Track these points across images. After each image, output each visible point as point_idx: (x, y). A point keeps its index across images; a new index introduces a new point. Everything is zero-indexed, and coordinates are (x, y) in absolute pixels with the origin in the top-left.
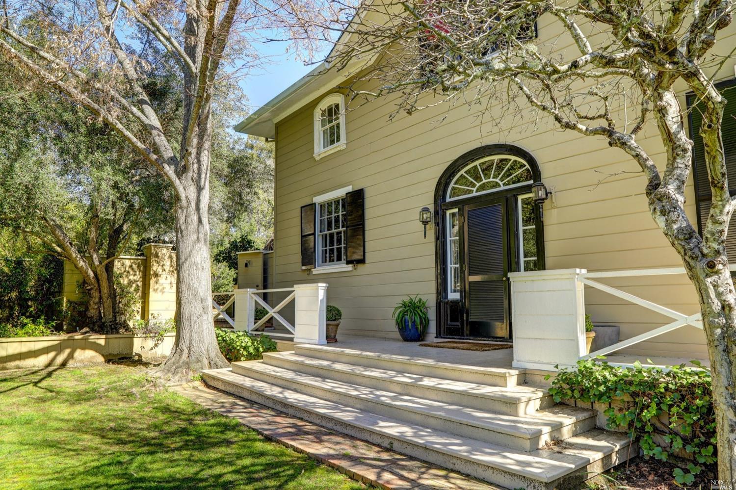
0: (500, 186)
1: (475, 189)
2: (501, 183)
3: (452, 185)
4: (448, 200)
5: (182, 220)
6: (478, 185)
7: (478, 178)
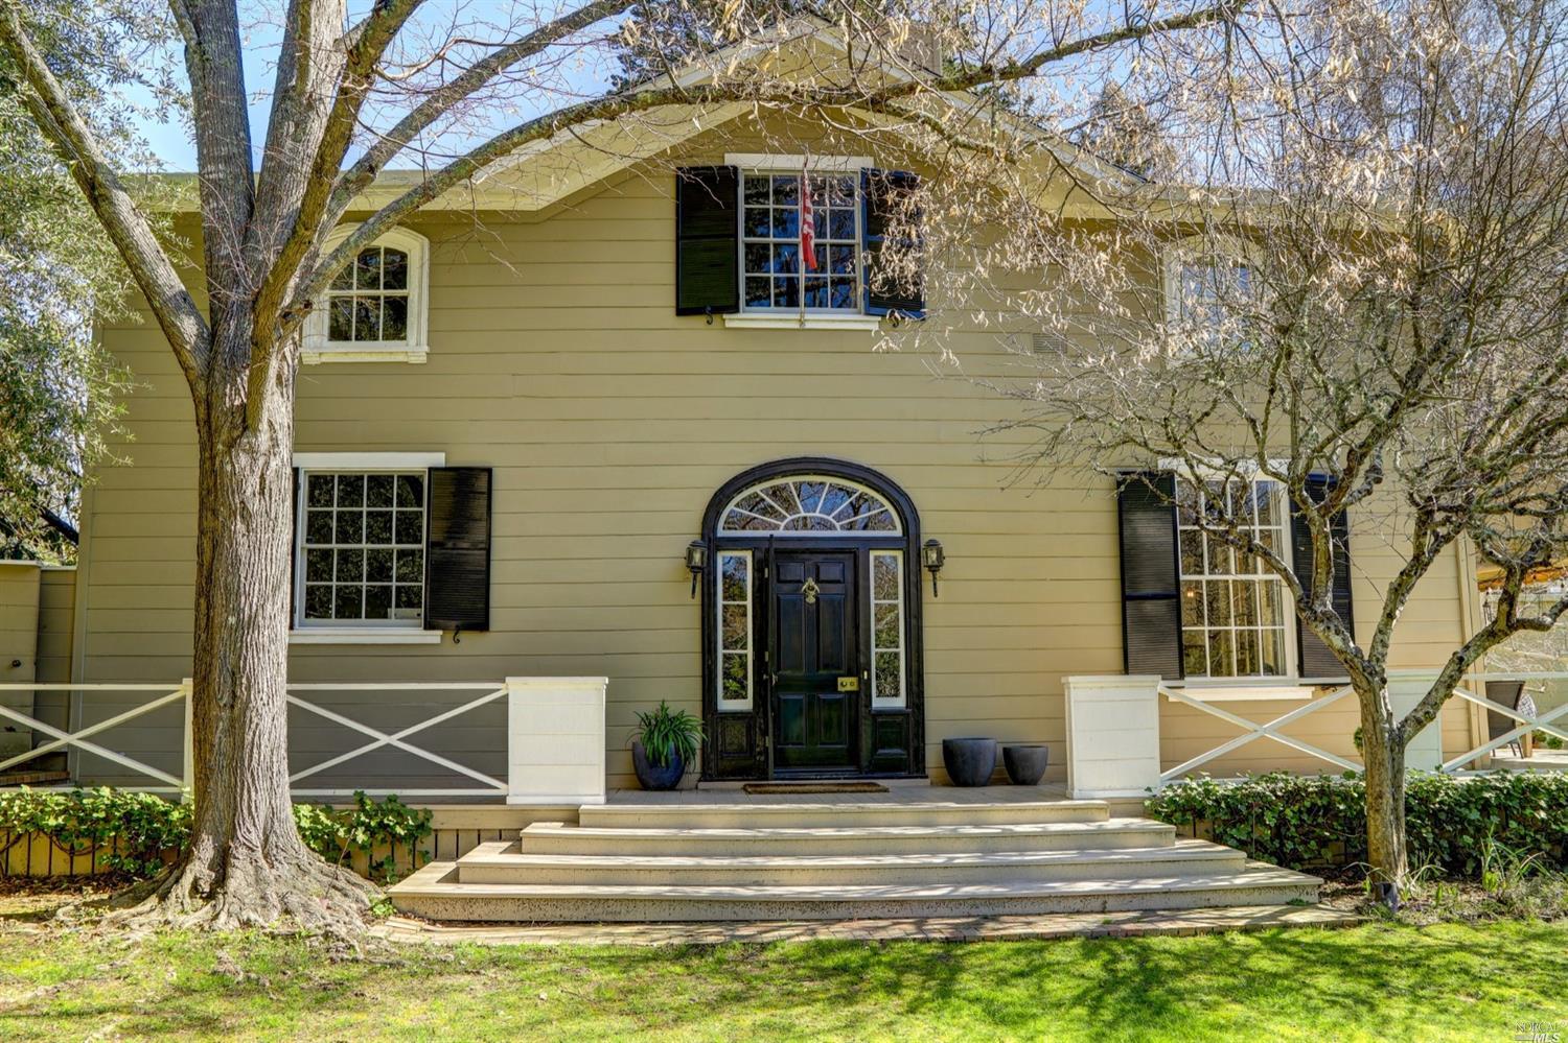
0: (835, 529)
1: (783, 524)
2: (838, 525)
3: (731, 506)
4: (721, 533)
5: (252, 485)
6: (789, 518)
7: (790, 506)
